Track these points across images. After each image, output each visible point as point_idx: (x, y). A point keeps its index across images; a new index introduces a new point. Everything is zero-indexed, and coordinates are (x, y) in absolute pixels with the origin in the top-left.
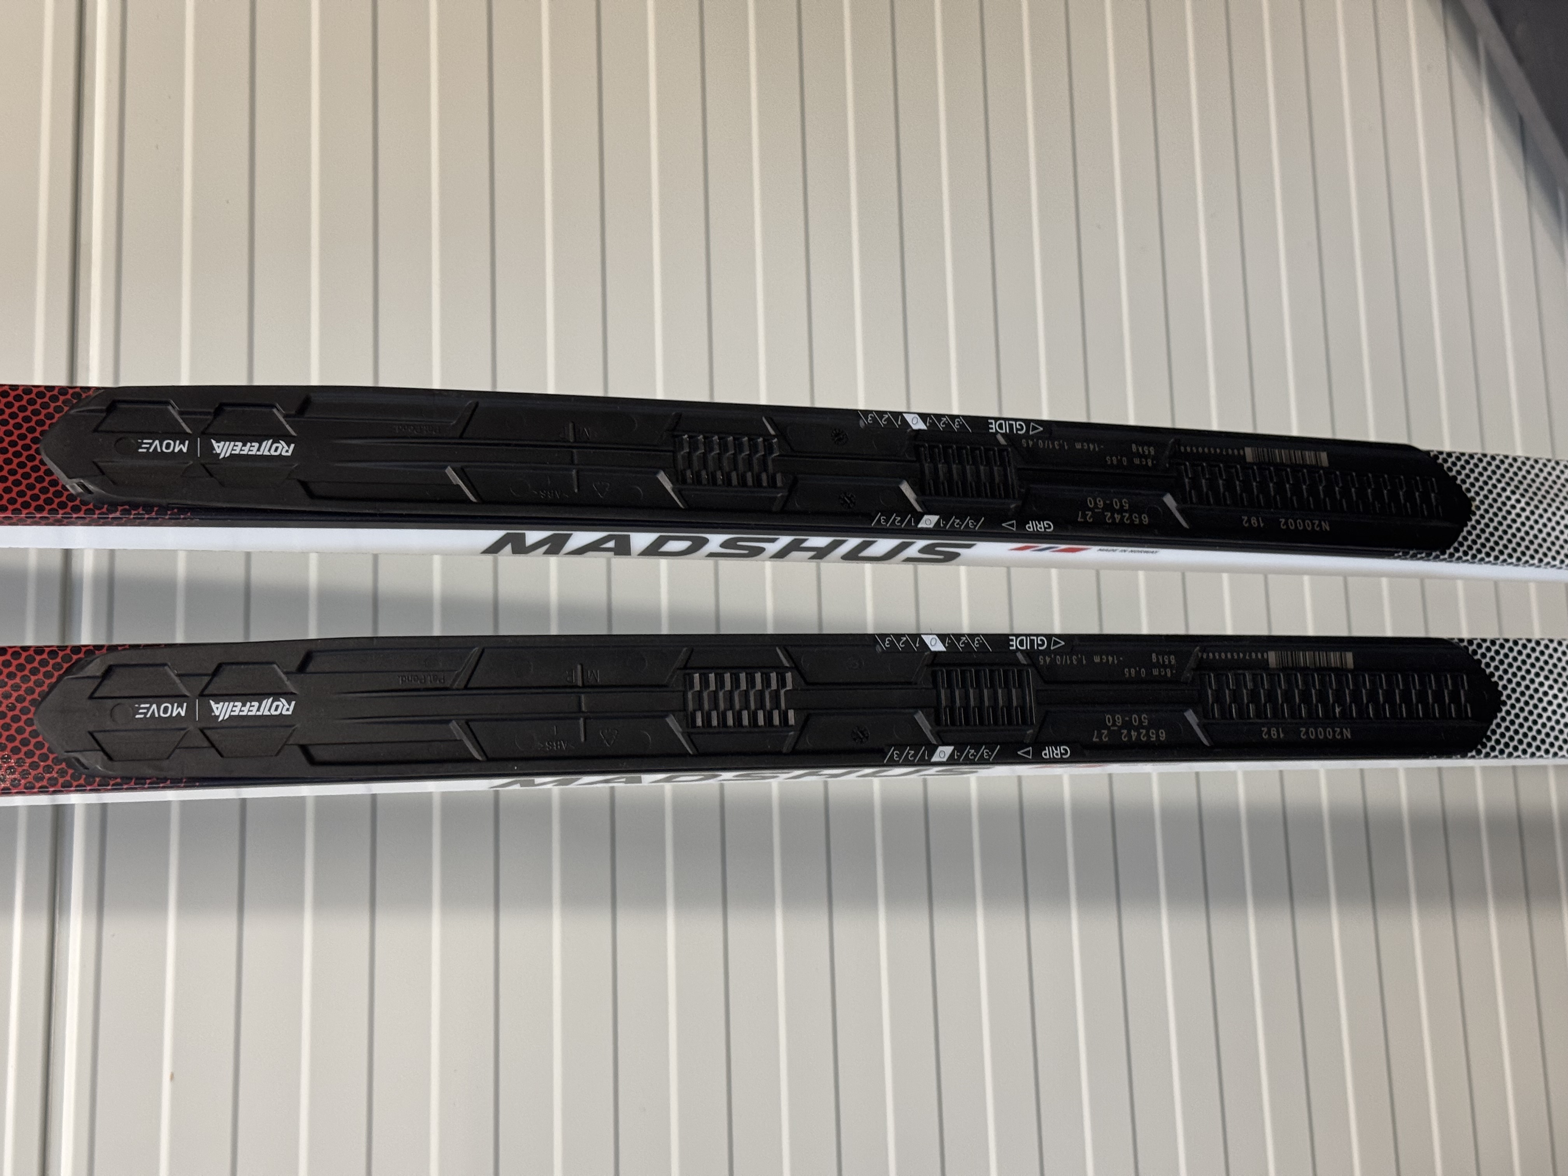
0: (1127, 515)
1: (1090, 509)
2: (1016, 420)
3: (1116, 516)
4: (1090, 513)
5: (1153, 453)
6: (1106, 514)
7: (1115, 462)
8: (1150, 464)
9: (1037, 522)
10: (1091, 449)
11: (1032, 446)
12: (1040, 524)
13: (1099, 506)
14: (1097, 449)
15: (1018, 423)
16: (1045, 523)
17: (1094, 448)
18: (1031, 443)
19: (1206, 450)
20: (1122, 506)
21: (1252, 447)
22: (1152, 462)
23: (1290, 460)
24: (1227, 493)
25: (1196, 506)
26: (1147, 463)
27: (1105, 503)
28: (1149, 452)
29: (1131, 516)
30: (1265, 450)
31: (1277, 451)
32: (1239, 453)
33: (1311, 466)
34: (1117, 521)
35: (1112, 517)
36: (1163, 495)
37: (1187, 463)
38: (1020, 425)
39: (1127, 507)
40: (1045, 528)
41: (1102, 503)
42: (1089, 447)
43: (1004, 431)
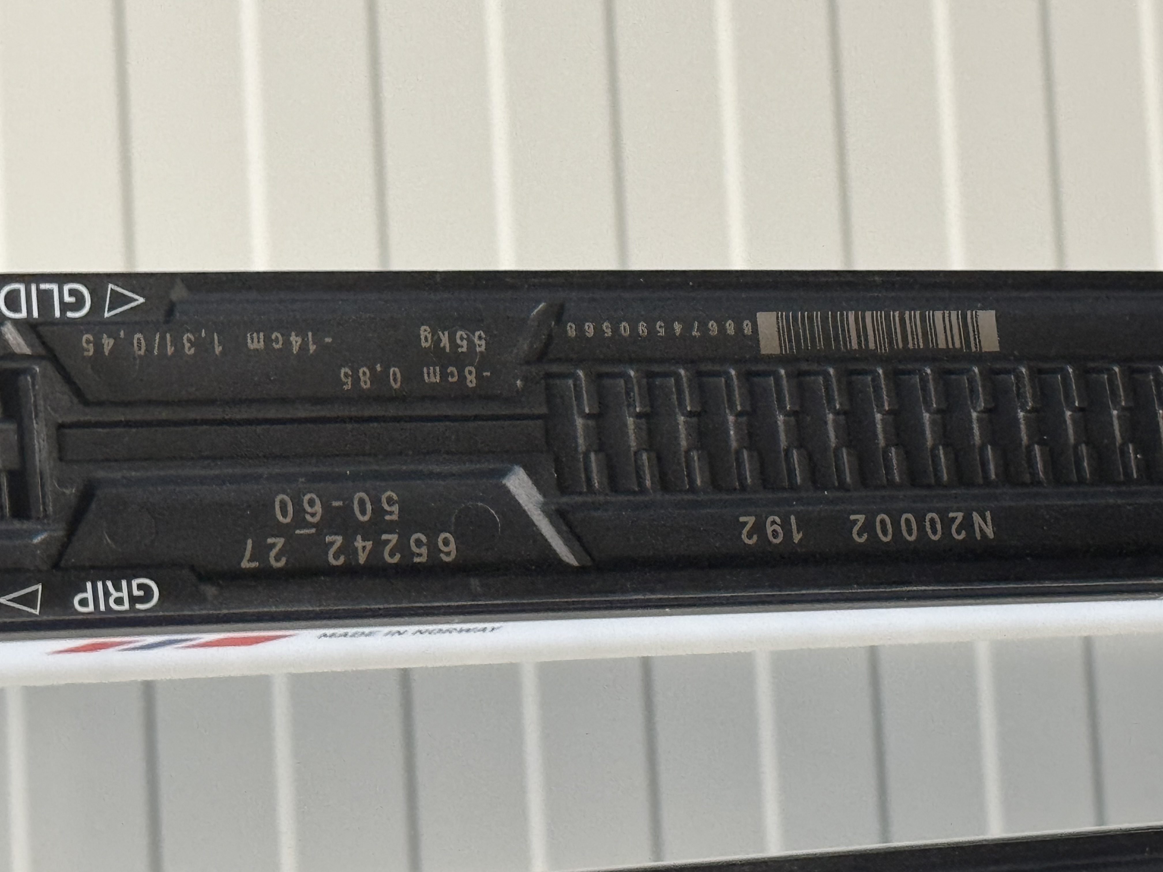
0: (394, 538)
1: (281, 530)
2: (61, 278)
3: (359, 543)
4: (280, 542)
5: (481, 346)
6: (328, 539)
7: (365, 384)
8: (471, 381)
9: (109, 584)
10: (295, 349)
11: (111, 352)
12: (118, 588)
13: (308, 517)
14: (312, 348)
15: (66, 288)
16: (135, 583)
17: (304, 347)
18: (108, 343)
19: (642, 328)
20: (378, 511)
21: (776, 310)
22: (479, 377)
23: (891, 343)
24: (695, 455)
25: (601, 498)
26: (462, 378)
27: (326, 507)
28: (471, 344)
29: (404, 538)
30: (817, 315)
31: (851, 316)
32: (739, 329)
33: (952, 355)
34: (362, 559)
35: (347, 549)
36: (504, 473)
37: (581, 373)
38: (72, 292)
39: (393, 513)
40: (133, 599)
41: (318, 508)
42: (287, 343)
43: (23, 314)
